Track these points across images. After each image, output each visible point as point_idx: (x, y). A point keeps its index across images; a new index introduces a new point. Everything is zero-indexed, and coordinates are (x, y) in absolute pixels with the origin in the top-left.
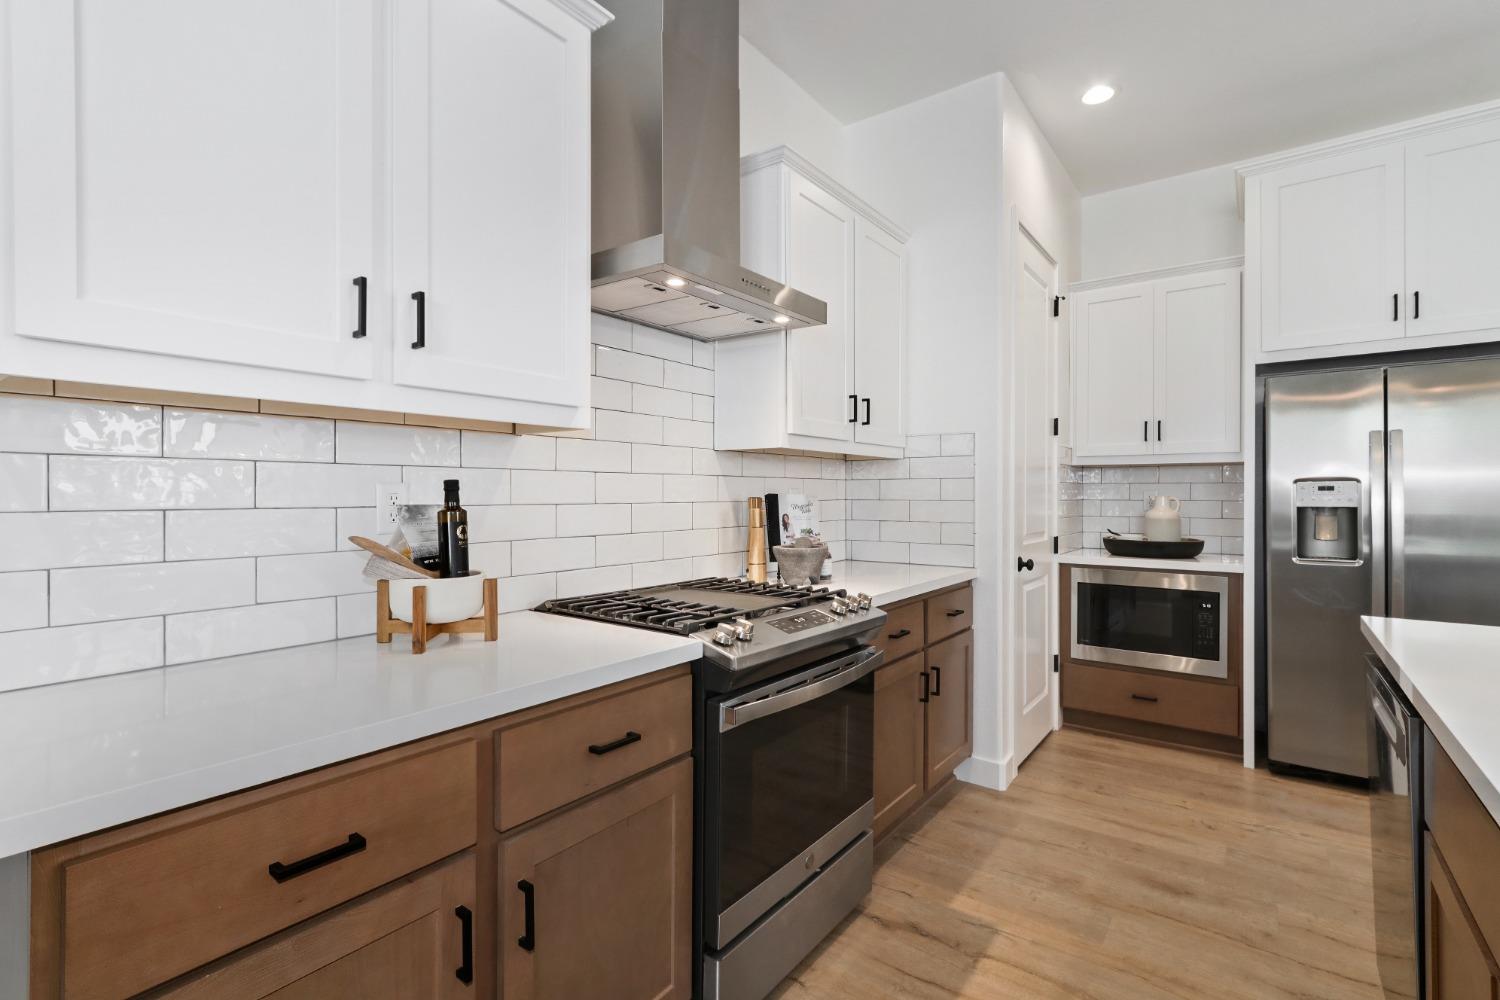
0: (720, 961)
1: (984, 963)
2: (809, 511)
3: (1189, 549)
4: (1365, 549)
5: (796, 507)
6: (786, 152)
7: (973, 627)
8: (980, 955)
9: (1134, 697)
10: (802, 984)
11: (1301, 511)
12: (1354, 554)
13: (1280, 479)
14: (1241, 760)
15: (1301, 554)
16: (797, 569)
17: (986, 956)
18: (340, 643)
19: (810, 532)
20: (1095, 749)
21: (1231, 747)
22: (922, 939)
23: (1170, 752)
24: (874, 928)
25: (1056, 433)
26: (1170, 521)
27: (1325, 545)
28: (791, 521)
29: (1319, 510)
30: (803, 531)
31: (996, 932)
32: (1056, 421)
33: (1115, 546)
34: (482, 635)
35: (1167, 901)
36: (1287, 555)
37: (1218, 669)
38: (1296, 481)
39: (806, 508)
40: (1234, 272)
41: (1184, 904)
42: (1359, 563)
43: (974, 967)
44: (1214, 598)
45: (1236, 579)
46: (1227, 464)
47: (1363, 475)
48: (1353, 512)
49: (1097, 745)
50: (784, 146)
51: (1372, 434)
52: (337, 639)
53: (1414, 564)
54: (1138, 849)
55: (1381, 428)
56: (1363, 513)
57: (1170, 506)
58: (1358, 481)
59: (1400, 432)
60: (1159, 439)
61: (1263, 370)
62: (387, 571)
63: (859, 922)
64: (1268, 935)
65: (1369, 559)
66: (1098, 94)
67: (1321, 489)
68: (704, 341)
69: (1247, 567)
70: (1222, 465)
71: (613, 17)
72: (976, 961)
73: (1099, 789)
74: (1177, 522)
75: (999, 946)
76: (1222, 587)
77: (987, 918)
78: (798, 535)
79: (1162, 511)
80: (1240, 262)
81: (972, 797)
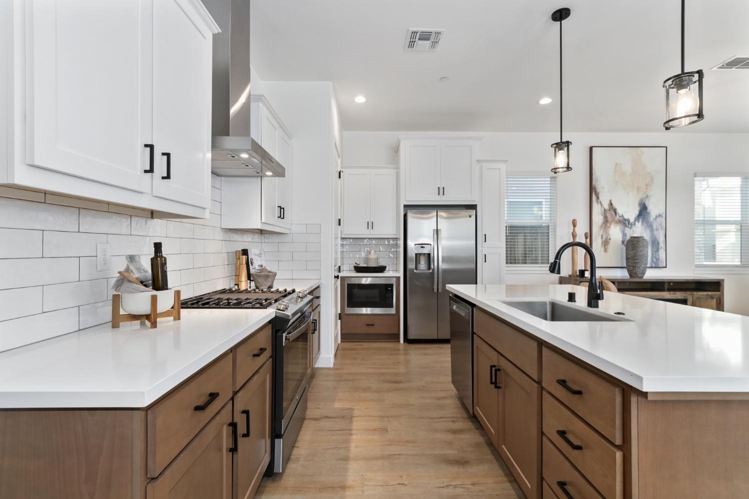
0: (283, 439)
1: (354, 419)
2: (261, 257)
3: (381, 269)
4: (432, 267)
5: (255, 255)
6: (263, 98)
7: (321, 303)
8: (352, 417)
9: (367, 325)
10: (297, 447)
11: (416, 254)
12: (429, 268)
13: (411, 244)
14: (399, 341)
15: (416, 269)
16: (265, 282)
17: (354, 417)
18: (80, 332)
19: (262, 266)
20: (354, 347)
21: (396, 337)
22: (331, 419)
23: (379, 343)
24: (312, 422)
25: (340, 225)
26: (375, 259)
27: (423, 266)
28: (254, 261)
29: (420, 254)
30: (259, 266)
31: (353, 409)
32: (340, 220)
33: (358, 269)
34: (172, 318)
35: (397, 385)
36: (413, 270)
37: (392, 311)
38: (415, 245)
39: (260, 255)
40: (395, 171)
41: (401, 385)
42: (431, 271)
43: (352, 421)
44: (391, 286)
45: (398, 278)
46: (391, 238)
47: (432, 244)
48: (429, 254)
49: (355, 345)
50: (263, 96)
51: (434, 230)
52: (79, 330)
53: (444, 271)
54: (383, 374)
55: (436, 228)
56: (432, 255)
57: (375, 253)
58: (431, 245)
59: (440, 230)
60: (372, 228)
61: (405, 206)
62: (133, 289)
63: (306, 422)
64: (424, 386)
65: (433, 270)
66: (360, 99)
67: (422, 247)
68: (218, 176)
69: (401, 274)
70: (389, 238)
71: (221, 31)
72: (352, 419)
73: (363, 359)
74: (377, 259)
75: (356, 413)
76: (394, 282)
77: (349, 407)
78: (257, 268)
79: (373, 256)
80: (398, 168)
81: (322, 372)
